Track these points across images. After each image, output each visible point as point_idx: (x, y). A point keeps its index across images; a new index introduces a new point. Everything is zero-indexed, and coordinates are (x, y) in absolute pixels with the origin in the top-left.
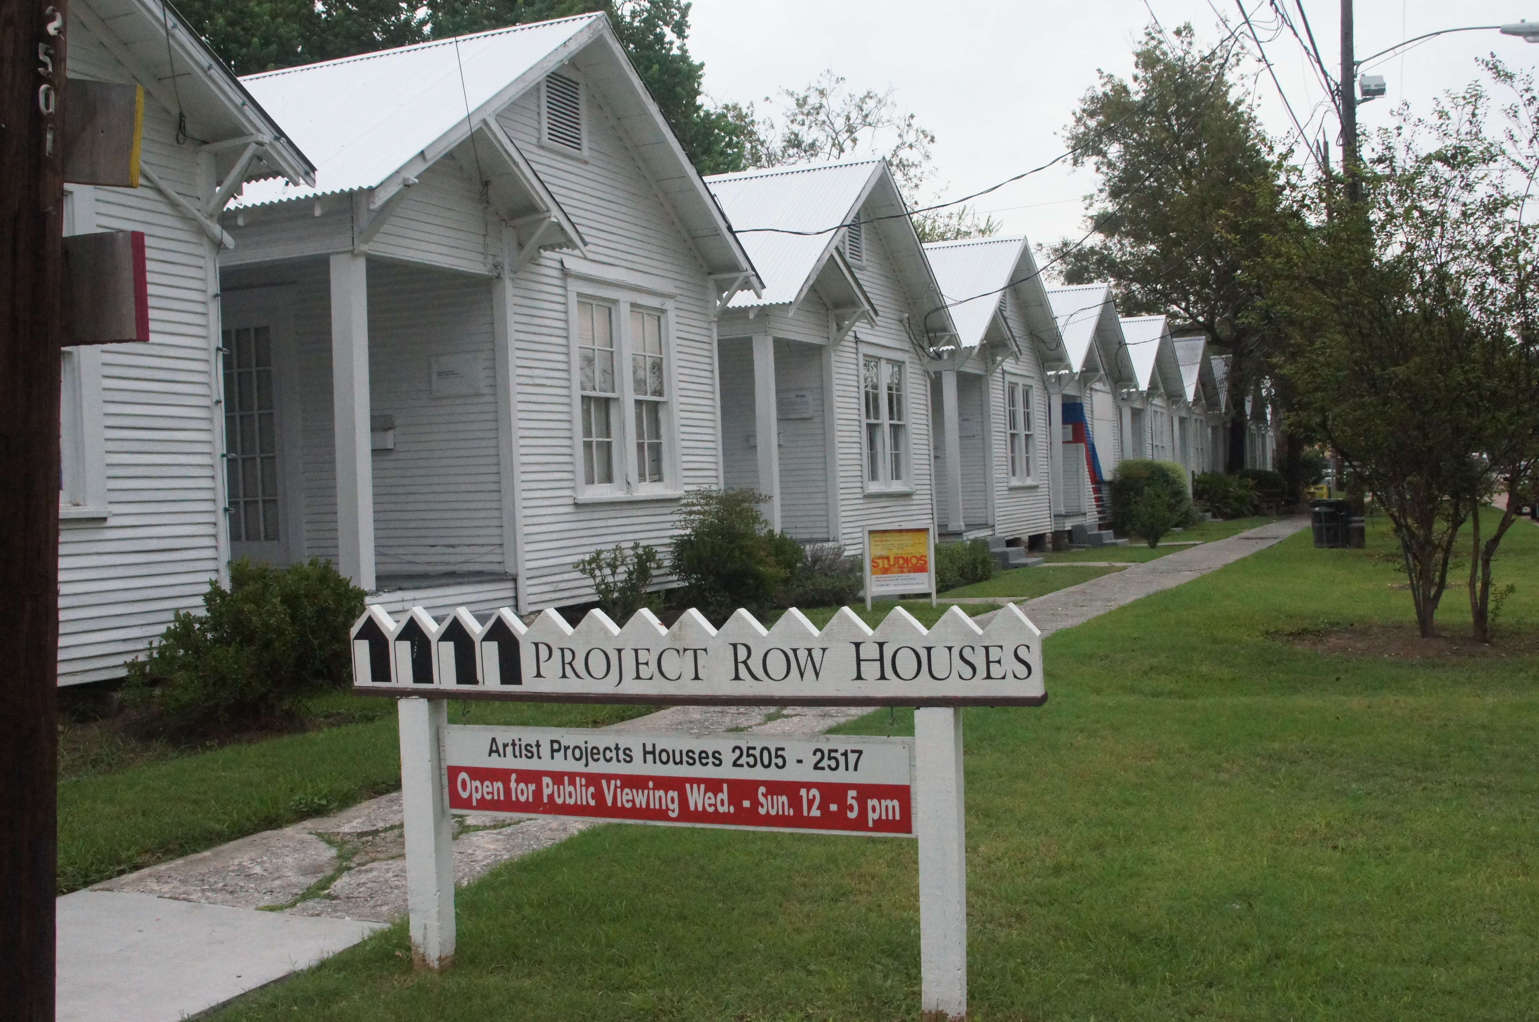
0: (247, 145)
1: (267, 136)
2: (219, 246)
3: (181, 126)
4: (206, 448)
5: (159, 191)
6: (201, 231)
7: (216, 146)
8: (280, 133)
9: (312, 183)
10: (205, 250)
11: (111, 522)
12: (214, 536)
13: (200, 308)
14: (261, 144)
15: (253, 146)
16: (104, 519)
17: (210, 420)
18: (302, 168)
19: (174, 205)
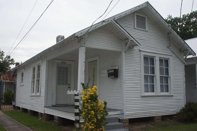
0: (188, 52)
1: (191, 51)
2: (184, 63)
3: (180, 50)
4: (183, 87)
5: (178, 58)
6: (182, 62)
7: (184, 52)
8: (192, 50)
9: (195, 55)
10: (183, 64)
11: (174, 96)
12: (184, 98)
13: (182, 71)
14: (190, 52)
15: (189, 52)
16: (173, 96)
17: (184, 84)
18: (194, 54)
19: (180, 59)
